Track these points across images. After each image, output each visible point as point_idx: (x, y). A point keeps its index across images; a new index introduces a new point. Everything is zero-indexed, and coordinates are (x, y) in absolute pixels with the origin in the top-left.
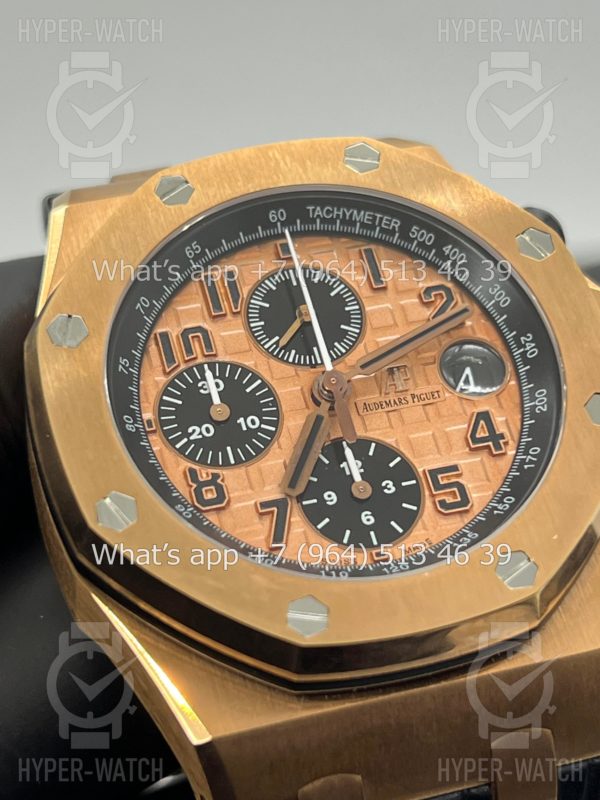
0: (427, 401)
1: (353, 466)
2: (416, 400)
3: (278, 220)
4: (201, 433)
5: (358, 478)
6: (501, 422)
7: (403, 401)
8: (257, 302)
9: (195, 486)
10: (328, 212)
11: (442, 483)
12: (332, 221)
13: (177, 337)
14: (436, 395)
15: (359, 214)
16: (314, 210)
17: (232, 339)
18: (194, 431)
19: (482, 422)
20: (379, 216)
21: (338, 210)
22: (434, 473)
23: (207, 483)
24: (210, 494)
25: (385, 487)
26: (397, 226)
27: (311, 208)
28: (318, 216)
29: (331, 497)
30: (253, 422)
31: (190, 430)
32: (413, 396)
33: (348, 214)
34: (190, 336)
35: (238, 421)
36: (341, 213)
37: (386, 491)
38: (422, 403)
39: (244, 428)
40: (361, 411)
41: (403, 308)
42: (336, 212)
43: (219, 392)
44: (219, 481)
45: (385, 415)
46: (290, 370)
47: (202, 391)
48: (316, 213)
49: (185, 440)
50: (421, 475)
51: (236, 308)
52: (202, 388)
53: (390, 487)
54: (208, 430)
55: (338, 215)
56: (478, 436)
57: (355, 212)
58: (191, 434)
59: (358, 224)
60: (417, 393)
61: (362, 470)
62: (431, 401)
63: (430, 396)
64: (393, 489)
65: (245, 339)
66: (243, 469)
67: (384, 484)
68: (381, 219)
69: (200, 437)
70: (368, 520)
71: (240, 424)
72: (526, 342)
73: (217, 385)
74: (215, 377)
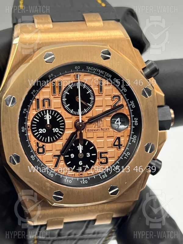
0: (105, 131)
1: (80, 148)
2: (102, 130)
3: (77, 69)
4: (42, 131)
5: (81, 152)
6: (123, 140)
7: (98, 130)
8: (66, 92)
9: (37, 148)
10: (92, 69)
11: (102, 156)
12: (93, 71)
13: (41, 100)
14: (108, 129)
15: (101, 71)
16: (88, 68)
17: (56, 104)
18: (40, 130)
19: (118, 140)
20: (106, 73)
21: (95, 69)
22: (101, 153)
23: (41, 147)
24: (41, 150)
25: (87, 155)
26: (110, 77)
27: (87, 67)
28: (89, 69)
29: (72, 156)
30: (57, 130)
31: (39, 130)
32: (101, 129)
33: (97, 70)
34: (45, 101)
35: (53, 129)
36: (96, 70)
37: (87, 156)
38: (103, 131)
39: (54, 132)
40: (86, 131)
41: (106, 100)
42: (94, 69)
43: (49, 120)
44: (44, 147)
45: (92, 133)
46: (70, 116)
47: (45, 118)
48: (89, 68)
49: (38, 133)
50: (98, 153)
51: (59, 94)
52: (45, 117)
53: (88, 155)
54: (44, 131)
55: (95, 70)
56: (115, 144)
57: (100, 70)
58: (40, 131)
59: (100, 73)
60: (103, 128)
61: (83, 149)
62: (106, 131)
63: (106, 129)
64: (89, 156)
65: (60, 104)
66: (51, 144)
67: (87, 154)
68: (106, 74)
69: (42, 132)
70: (81, 164)
71: (53, 130)
72: (136, 120)
73: (49, 117)
74: (49, 115)
